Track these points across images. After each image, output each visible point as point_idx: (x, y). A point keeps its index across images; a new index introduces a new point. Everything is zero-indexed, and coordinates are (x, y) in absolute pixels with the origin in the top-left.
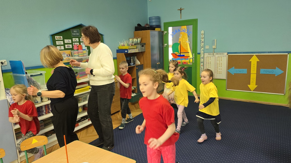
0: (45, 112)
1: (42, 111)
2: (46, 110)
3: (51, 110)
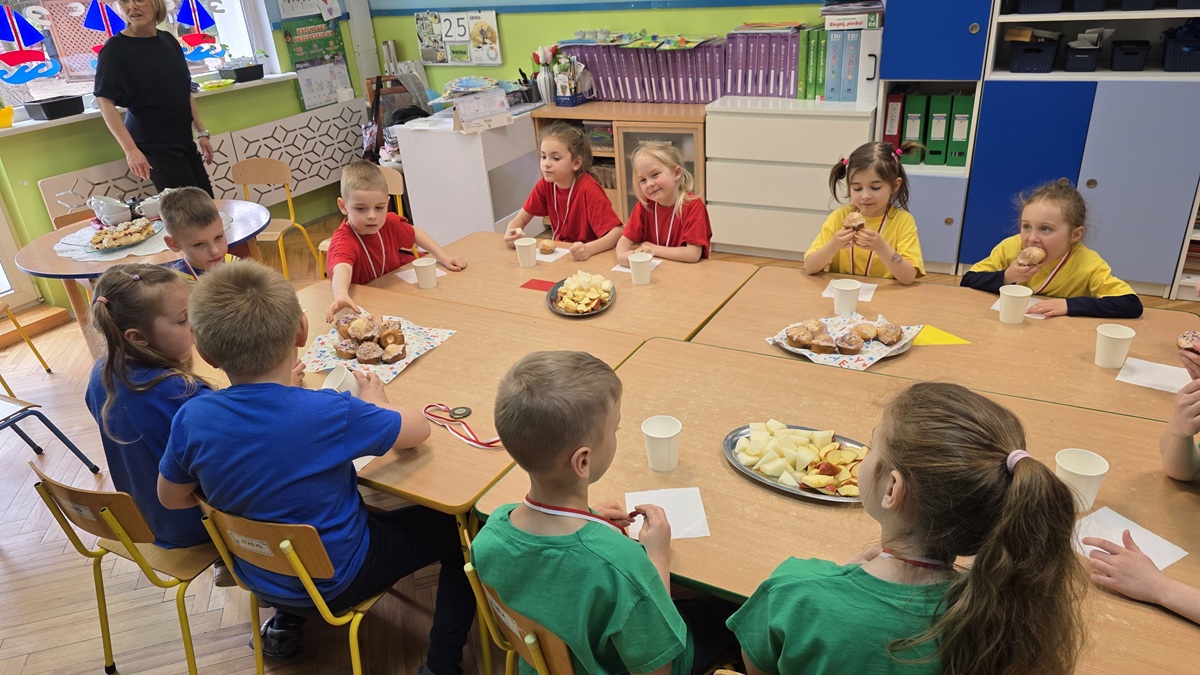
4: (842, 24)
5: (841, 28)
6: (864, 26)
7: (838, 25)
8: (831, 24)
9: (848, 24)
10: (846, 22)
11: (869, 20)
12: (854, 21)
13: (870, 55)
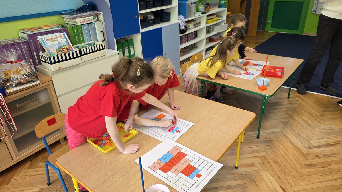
0: (190, 38)
1: (189, 37)
2: (191, 36)
3: (193, 37)
4: (85, 22)
5: (84, 23)
6: (93, 21)
7: (83, 22)
8: (80, 22)
9: (87, 21)
10: (86, 20)
11: (94, 19)
12: (88, 20)
13: (101, 32)
